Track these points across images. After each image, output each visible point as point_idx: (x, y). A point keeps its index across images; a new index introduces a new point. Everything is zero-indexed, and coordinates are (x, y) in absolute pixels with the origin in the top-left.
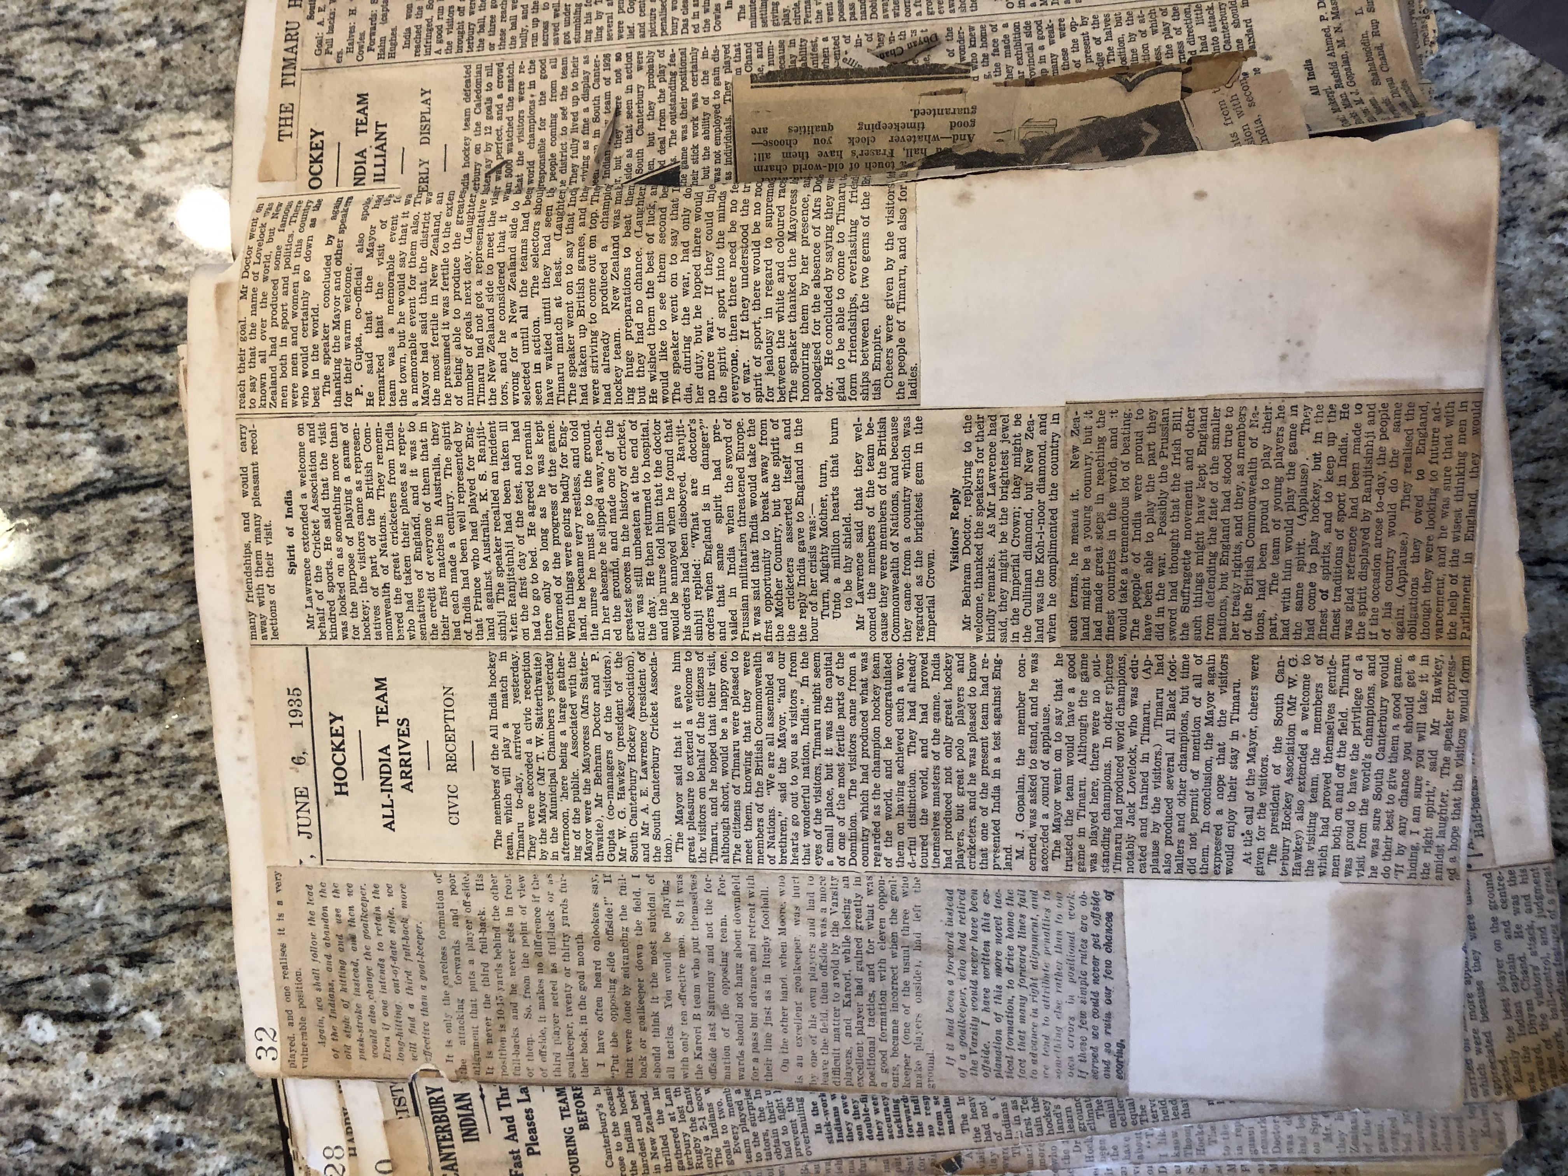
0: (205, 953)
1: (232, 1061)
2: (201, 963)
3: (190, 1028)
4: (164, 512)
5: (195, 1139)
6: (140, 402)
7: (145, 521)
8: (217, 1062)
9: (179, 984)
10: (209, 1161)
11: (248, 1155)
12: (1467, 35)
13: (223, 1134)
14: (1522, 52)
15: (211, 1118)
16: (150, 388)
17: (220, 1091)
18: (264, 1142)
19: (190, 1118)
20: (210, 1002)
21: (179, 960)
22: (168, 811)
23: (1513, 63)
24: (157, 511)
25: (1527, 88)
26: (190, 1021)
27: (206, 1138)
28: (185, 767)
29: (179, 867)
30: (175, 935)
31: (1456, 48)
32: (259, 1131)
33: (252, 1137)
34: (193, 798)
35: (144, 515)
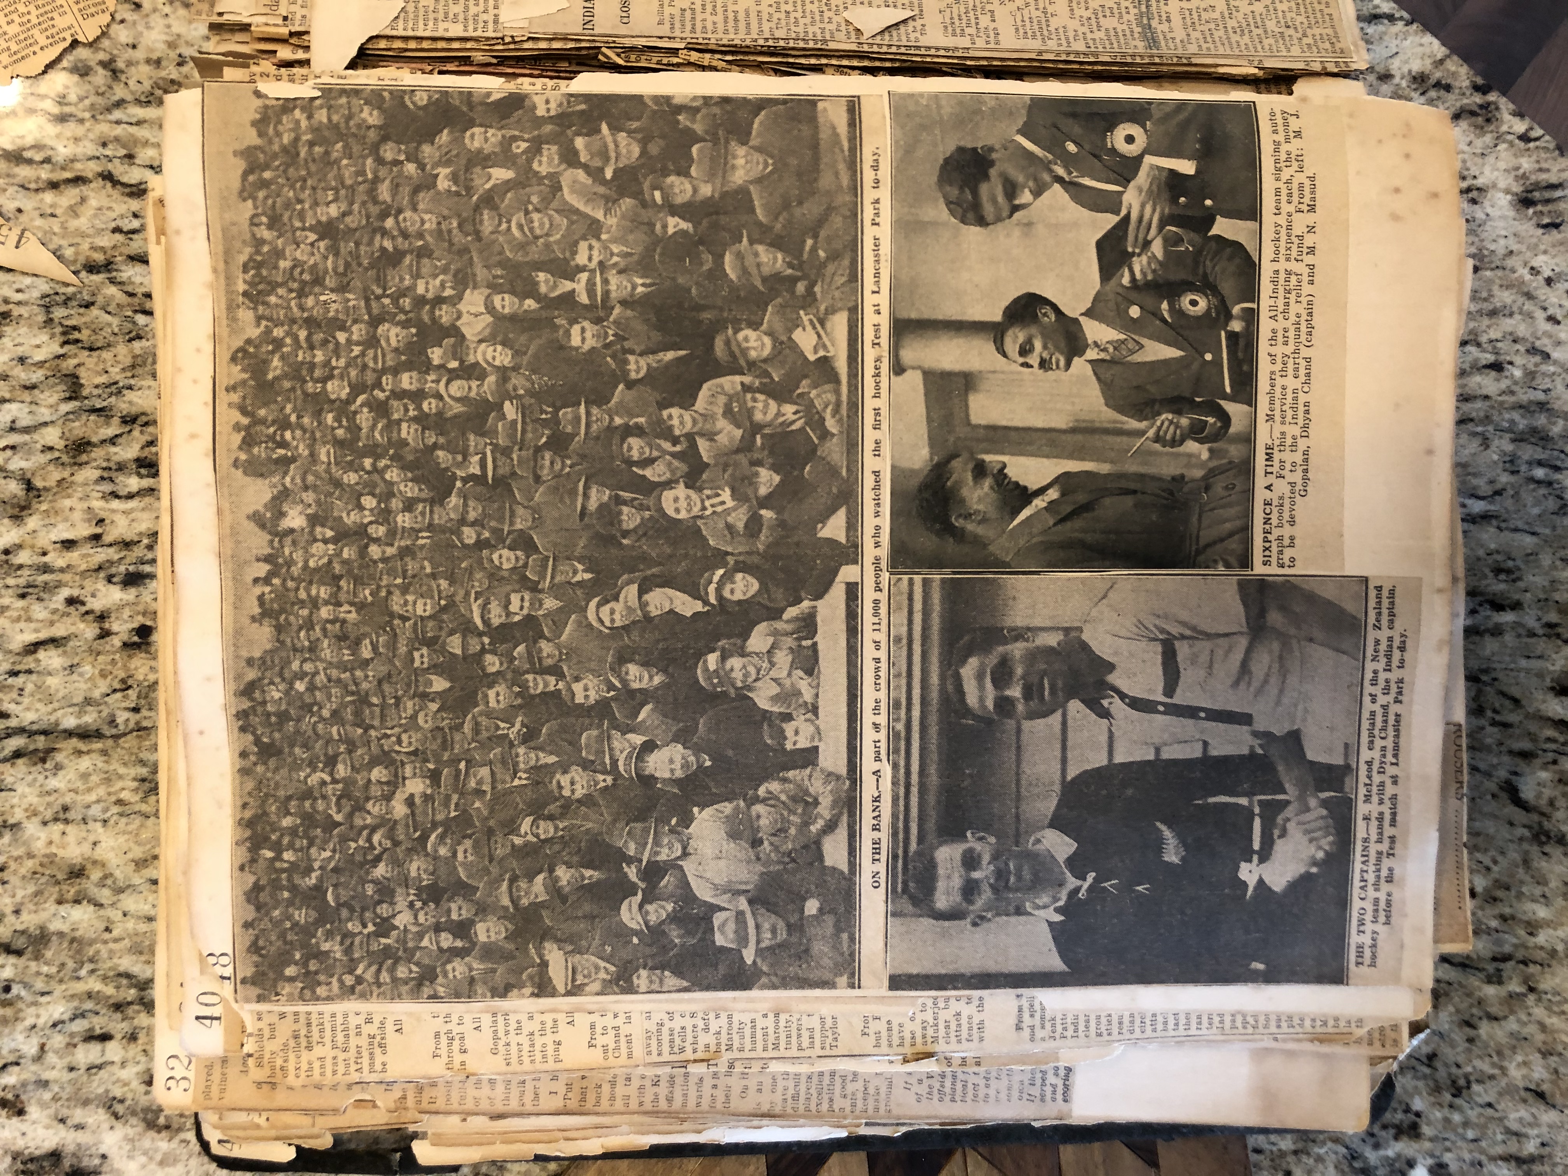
0: (54, 783)
1: (77, 902)
2: (48, 793)
3: (30, 864)
4: (44, 296)
5: (26, 985)
6: (24, 172)
7: (19, 303)
8: (60, 902)
9: (18, 815)
10: (42, 1011)
11: (89, 1005)
12: (1391, 18)
13: (61, 981)
14: (1436, 42)
15: (46, 963)
16: (38, 157)
17: (61, 934)
18: (109, 990)
19: (21, 962)
20: (56, 837)
21: (21, 788)
22: (22, 625)
23: (1428, 51)
24: (36, 294)
25: (1438, 75)
26: (30, 856)
27: (40, 985)
28: (46, 577)
29: (30, 687)
30: (20, 761)
31: (1381, 28)
32: (105, 978)
33: (95, 985)
34: (55, 611)
35: (19, 297)
